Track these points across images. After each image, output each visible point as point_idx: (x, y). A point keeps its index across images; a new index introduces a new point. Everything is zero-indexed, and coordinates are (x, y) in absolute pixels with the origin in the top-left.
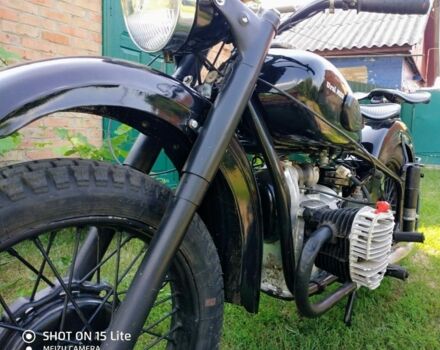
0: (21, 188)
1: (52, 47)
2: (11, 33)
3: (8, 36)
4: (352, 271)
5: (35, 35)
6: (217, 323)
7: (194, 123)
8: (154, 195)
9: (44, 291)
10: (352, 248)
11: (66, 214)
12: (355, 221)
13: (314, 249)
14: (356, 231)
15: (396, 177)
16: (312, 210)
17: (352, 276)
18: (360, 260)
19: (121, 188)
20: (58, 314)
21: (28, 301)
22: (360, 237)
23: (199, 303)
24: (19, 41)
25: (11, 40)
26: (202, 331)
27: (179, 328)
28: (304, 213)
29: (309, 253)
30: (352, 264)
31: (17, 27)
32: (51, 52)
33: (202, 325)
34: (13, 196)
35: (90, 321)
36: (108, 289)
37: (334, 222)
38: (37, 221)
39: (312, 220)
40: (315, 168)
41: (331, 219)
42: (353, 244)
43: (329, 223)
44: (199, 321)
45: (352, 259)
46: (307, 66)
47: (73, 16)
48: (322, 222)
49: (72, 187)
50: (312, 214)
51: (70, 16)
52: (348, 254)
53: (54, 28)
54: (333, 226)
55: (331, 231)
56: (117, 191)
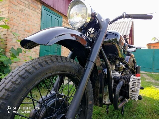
0: (51, 61)
1: (27, 33)
2: (16, 29)
3: (15, 30)
4: (130, 95)
5: (22, 30)
6: (92, 109)
7: (90, 47)
8: (79, 67)
9: (49, 95)
10: (130, 88)
11: (60, 70)
12: (131, 79)
13: (120, 87)
14: (131, 82)
15: (134, 70)
16: (116, 77)
17: (130, 96)
18: (133, 91)
19: (72, 64)
20: (54, 102)
21: (45, 97)
22: (133, 84)
23: (88, 102)
24: (18, 32)
25: (16, 31)
26: (88, 112)
27: (81, 111)
28: (114, 78)
29: (119, 89)
30: (130, 93)
31: (18, 28)
32: (26, 35)
33: (88, 110)
34: (49, 63)
35: (62, 104)
36: (65, 96)
37: (124, 80)
38: (53, 72)
39: (116, 79)
40: (114, 65)
41: (123, 79)
42: (130, 86)
43: (123, 80)
44: (88, 108)
45: (130, 91)
46: (115, 34)
47: (33, 25)
48: (120, 80)
49: (62, 62)
50: (116, 78)
51: (32, 25)
52: (129, 89)
53: (28, 28)
54: (124, 81)
55: (124, 82)
56: (71, 65)
